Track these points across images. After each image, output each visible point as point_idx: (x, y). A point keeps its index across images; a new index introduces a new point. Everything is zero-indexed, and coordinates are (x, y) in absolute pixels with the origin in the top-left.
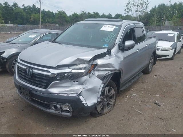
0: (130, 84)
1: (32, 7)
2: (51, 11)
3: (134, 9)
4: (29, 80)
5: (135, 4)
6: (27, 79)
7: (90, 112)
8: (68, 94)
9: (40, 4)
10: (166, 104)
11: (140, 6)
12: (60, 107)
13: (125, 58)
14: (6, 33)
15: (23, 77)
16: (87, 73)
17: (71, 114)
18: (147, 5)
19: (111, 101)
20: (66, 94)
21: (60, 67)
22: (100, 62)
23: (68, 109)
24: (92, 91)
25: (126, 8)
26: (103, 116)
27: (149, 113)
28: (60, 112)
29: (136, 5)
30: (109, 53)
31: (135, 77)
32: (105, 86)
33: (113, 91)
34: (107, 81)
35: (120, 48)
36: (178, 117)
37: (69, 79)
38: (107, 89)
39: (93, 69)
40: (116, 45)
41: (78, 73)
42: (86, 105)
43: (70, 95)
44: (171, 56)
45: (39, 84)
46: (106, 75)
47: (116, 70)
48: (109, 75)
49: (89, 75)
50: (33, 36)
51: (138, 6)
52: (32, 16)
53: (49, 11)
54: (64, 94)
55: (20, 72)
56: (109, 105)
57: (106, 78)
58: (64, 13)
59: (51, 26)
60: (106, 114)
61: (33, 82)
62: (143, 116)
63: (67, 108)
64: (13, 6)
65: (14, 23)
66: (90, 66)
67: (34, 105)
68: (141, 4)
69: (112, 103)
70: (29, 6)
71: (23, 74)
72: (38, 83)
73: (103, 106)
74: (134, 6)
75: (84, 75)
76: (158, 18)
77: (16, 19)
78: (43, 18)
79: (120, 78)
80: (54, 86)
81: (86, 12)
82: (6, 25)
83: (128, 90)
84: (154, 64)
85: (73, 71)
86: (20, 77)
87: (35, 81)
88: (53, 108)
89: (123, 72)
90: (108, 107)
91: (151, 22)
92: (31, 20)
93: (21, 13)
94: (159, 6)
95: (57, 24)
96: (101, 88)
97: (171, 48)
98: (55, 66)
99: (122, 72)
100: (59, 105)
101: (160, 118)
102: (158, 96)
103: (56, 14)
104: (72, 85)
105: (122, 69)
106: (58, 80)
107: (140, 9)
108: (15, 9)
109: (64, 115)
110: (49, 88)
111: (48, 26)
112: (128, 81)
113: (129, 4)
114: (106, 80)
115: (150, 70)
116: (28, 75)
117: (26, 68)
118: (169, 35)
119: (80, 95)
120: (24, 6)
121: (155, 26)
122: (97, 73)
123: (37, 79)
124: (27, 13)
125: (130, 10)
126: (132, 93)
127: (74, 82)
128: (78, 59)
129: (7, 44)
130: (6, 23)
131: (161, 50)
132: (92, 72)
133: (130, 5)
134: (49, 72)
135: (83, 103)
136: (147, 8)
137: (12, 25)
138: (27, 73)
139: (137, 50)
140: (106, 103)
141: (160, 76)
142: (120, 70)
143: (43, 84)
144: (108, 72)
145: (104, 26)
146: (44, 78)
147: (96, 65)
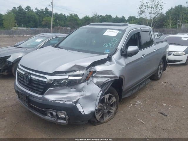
0: (135, 91)
1: (45, 10)
2: (63, 14)
3: (147, 11)
4: (28, 85)
5: (148, 6)
6: (26, 84)
7: (88, 120)
8: (64, 101)
9: (52, 7)
10: (172, 114)
11: (154, 8)
12: (55, 114)
13: (127, 65)
14: (18, 36)
15: (22, 82)
16: (86, 80)
17: (67, 122)
18: (161, 7)
19: (112, 110)
20: (62, 101)
21: (57, 74)
22: (98, 68)
23: (65, 117)
24: (89, 98)
25: (139, 10)
26: (102, 124)
27: (152, 123)
28: (56, 119)
29: (150, 7)
30: (109, 59)
31: (141, 84)
32: (104, 94)
33: (114, 99)
34: (106, 89)
35: (123, 54)
36: (183, 128)
37: (67, 86)
38: (107, 96)
39: (92, 76)
40: (118, 50)
41: (76, 80)
42: (83, 113)
43: (66, 103)
44: (184, 62)
45: (37, 90)
46: (105, 83)
47: (116, 77)
48: (109, 82)
49: (87, 82)
50: (39, 40)
51: (152, 8)
52: (44, 19)
53: (61, 14)
54: (61, 101)
55: (20, 77)
56: (110, 113)
57: (105, 86)
58: (76, 16)
59: (62, 29)
60: (106, 123)
61: (31, 88)
62: (145, 126)
63: (63, 115)
64: (26, 9)
65: (27, 27)
66: (89, 73)
67: (31, 111)
68: (155, 6)
69: (113, 111)
70: (42, 9)
71: (22, 79)
72: (35, 89)
73: (102, 114)
74: (148, 8)
75: (81, 81)
76: (173, 20)
77: (29, 22)
78: (55, 21)
79: (122, 85)
80: (50, 93)
81: (98, 15)
82: (19, 28)
83: (132, 97)
84: (164, 69)
85: (70, 78)
86: (19, 82)
87: (32, 87)
88: (49, 115)
89: (125, 79)
90: (109, 115)
91: (166, 24)
92: (43, 23)
93: (34, 17)
94: (176, 7)
95: (69, 27)
96: (100, 95)
97: (184, 53)
98: (51, 72)
99: (123, 79)
100: (55, 112)
101: (163, 129)
102: (164, 104)
103: (68, 16)
104: (69, 92)
105: (123, 76)
106: (54, 86)
107: (154, 11)
108: (29, 13)
109: (59, 122)
110: (45, 95)
111: (60, 29)
112: (132, 88)
113: (142, 6)
114: (106, 87)
115: (160, 76)
116: (26, 81)
117: (25, 74)
118: (182, 39)
119: (77, 102)
120: (36, 9)
121: (170, 28)
122: (95, 80)
123: (34, 85)
124: (40, 16)
125: (144, 12)
126: (136, 101)
127: (72, 88)
128: (76, 66)
129: (15, 48)
130: (20, 26)
131: (174, 55)
132: (91, 78)
133: (144, 7)
134: (45, 78)
135: (80, 111)
136: (161, 10)
137: (25, 28)
138: (25, 79)
139: (143, 55)
140: (106, 111)
141: (170, 83)
142: (122, 77)
143: (40, 90)
144: (107, 79)
145: (108, 30)
146: (40, 84)
147: (95, 72)
